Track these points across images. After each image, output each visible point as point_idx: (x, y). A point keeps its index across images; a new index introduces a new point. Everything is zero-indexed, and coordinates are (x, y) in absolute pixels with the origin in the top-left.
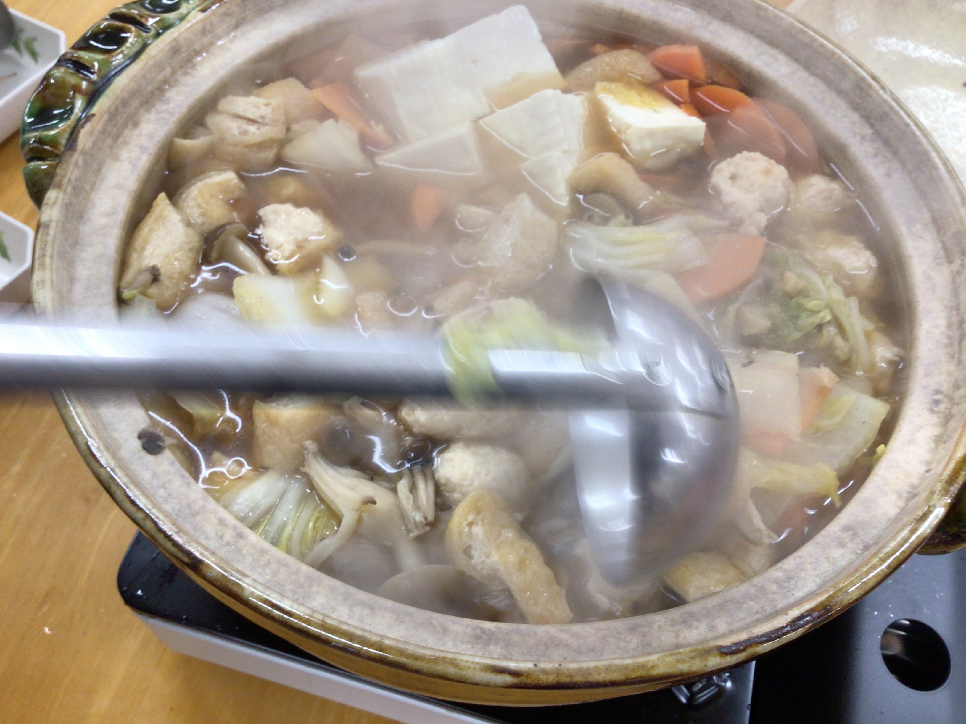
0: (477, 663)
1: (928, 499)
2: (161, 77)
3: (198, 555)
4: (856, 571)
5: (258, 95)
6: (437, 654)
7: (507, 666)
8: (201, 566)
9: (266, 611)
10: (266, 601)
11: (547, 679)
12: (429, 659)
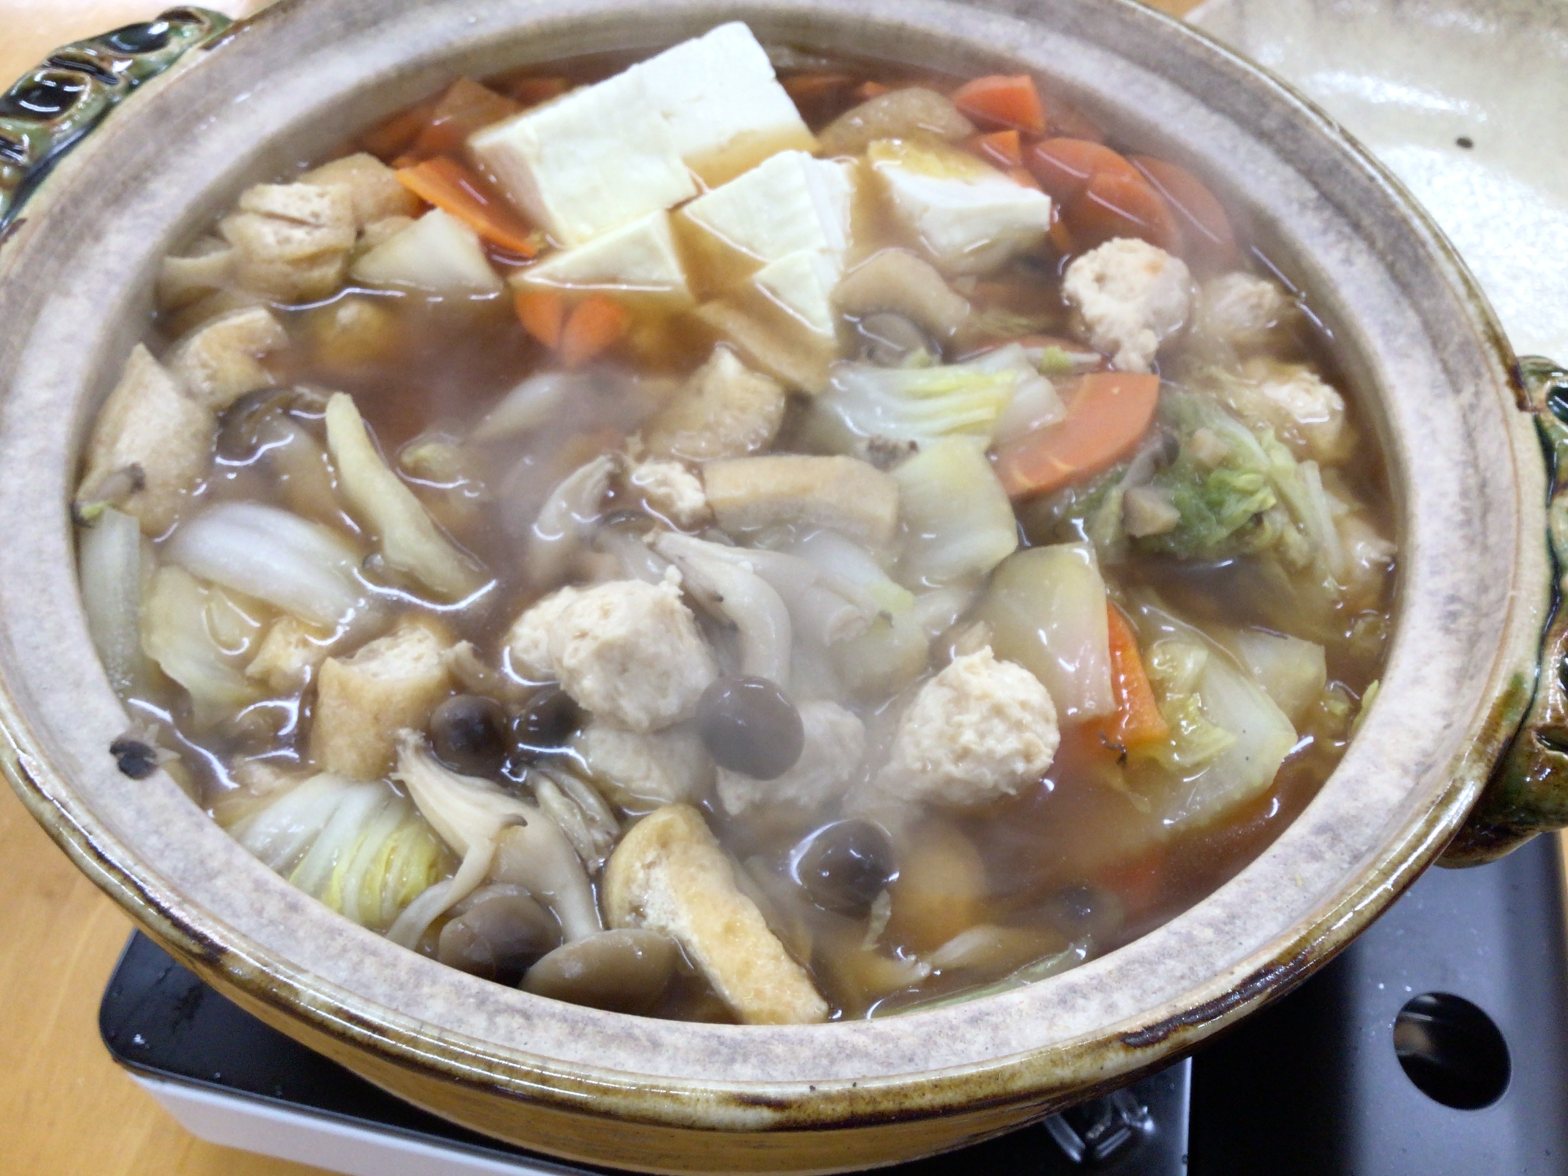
0: (712, 1092)
1: (1452, 770)
2: (138, 158)
3: (217, 940)
4: (1343, 893)
5: (306, 182)
6: (642, 1082)
7: (764, 1092)
8: (224, 959)
9: (340, 1028)
10: (338, 1012)
11: (833, 1109)
12: (628, 1091)
